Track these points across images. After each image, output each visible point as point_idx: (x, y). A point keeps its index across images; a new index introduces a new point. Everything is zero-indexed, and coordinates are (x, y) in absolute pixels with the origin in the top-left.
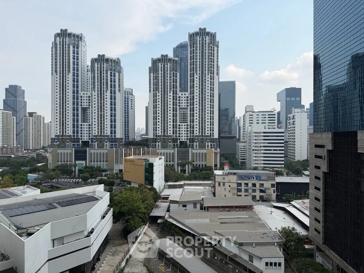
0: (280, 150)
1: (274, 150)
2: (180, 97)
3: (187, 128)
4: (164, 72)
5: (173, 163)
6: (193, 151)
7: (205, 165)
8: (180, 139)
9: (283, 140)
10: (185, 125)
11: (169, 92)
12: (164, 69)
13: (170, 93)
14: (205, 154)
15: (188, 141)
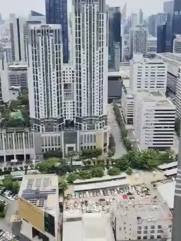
0: (170, 127)
1: (165, 128)
2: (64, 72)
3: (74, 106)
4: (46, 47)
5: (59, 147)
6: (82, 133)
7: (95, 147)
8: (65, 118)
9: (174, 117)
10: (71, 103)
11: (52, 69)
12: (45, 43)
13: (53, 71)
14: (95, 136)
15: (75, 119)
